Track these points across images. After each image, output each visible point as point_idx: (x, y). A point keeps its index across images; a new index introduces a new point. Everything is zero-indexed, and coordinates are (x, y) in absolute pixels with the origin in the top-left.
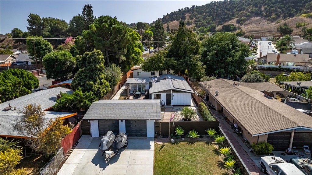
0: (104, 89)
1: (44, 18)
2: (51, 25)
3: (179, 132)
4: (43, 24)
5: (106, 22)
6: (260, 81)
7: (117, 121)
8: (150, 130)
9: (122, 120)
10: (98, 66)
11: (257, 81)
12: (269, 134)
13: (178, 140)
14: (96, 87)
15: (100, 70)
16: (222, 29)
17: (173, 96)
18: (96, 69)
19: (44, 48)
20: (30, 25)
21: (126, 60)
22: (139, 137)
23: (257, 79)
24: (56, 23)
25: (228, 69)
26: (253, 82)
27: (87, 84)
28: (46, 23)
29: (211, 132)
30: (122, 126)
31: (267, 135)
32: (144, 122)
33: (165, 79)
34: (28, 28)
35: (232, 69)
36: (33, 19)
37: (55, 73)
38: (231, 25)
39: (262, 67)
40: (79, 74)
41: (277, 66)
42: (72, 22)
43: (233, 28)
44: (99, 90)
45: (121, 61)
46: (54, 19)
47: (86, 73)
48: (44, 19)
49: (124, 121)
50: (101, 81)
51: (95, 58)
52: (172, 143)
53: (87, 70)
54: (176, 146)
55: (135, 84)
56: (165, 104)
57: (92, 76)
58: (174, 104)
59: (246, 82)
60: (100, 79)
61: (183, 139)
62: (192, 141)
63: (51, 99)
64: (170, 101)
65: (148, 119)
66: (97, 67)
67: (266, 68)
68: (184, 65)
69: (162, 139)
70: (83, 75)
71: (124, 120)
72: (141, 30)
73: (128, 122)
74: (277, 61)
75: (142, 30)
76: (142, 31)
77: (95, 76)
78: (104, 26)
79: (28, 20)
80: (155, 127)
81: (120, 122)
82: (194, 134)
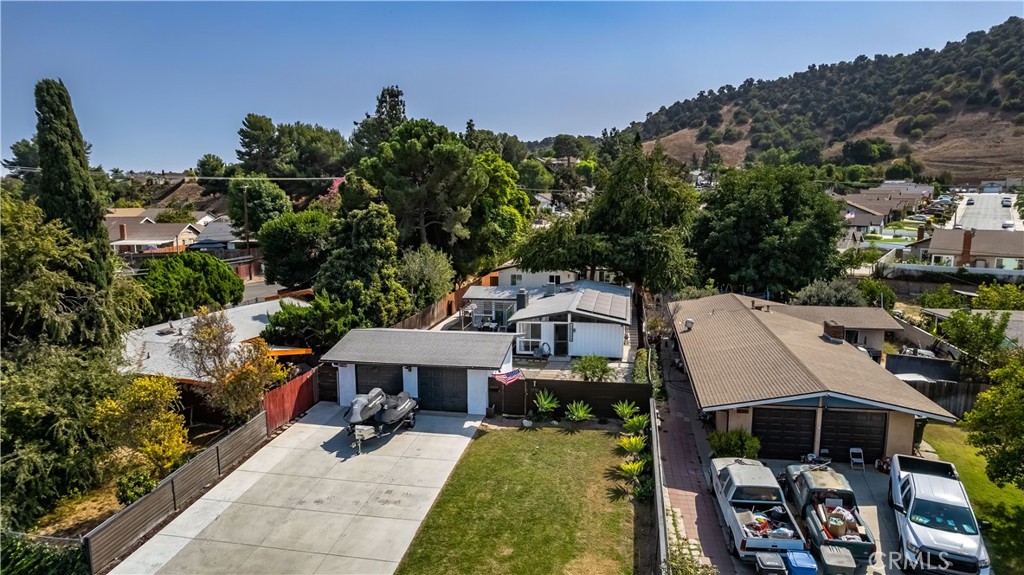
0: (393, 305)
1: (281, 126)
2: (299, 144)
3: (545, 403)
4: (277, 142)
5: (418, 137)
6: (850, 304)
7: (399, 368)
8: (477, 396)
9: (409, 367)
10: (379, 246)
11: (840, 303)
13: (542, 424)
14: (367, 296)
15: (385, 255)
16: (841, 154)
17: (574, 330)
18: (373, 251)
19: (270, 205)
20: (245, 145)
21: (469, 237)
22: (449, 413)
23: (839, 296)
24: (314, 140)
25: (767, 269)
26: (827, 303)
27: (347, 287)
28: (285, 140)
29: (623, 409)
30: (411, 380)
31: (751, 411)
32: (461, 373)
33: (570, 290)
34: (239, 152)
35: (779, 270)
36: (255, 130)
37: (286, 268)
38: (874, 142)
39: (903, 271)
40: (330, 262)
41: (953, 269)
42: (357, 137)
43: (881, 153)
44: (376, 305)
45: (454, 240)
46: (309, 127)
47: (348, 259)
48: (282, 129)
49: (415, 370)
50: (385, 283)
51: (370, 223)
52: (524, 429)
53: (351, 253)
54: (530, 436)
55: (487, 302)
56: (552, 353)
57: (363, 269)
58: (574, 355)
59: (805, 303)
60: (382, 278)
61: (555, 422)
62: (577, 427)
63: (255, 318)
64: (566, 344)
65: (470, 368)
66: (376, 248)
67: (915, 274)
68: (631, 253)
69: (505, 420)
70: (341, 265)
71: (415, 365)
72: (566, 158)
73: (423, 371)
74: (964, 251)
75: (569, 160)
76: (569, 162)
77: (370, 268)
79: (242, 132)
80: (490, 390)
81: (405, 371)
82: (580, 412)
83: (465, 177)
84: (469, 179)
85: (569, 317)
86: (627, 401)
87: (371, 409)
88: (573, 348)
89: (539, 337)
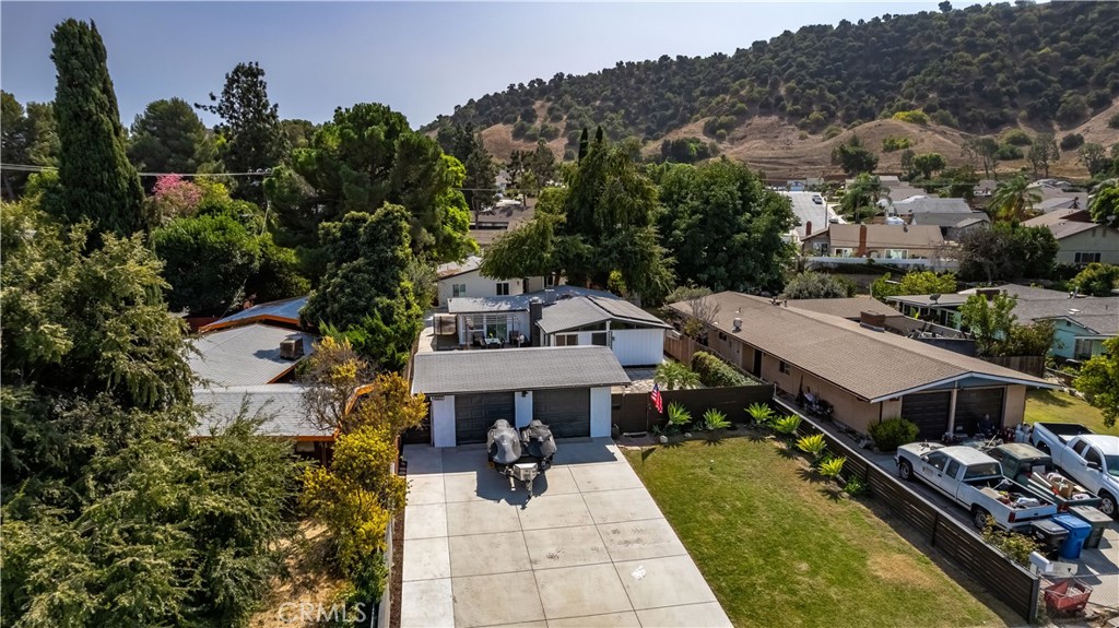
1: (32, 105)
3: (679, 415)
4: (28, 127)
6: (836, 296)
7: (511, 393)
8: (600, 419)
9: (524, 392)
10: (399, 254)
11: (827, 295)
12: (904, 396)
13: (677, 438)
15: (404, 266)
16: (660, 153)
17: (613, 339)
18: (395, 260)
21: (434, 243)
22: (569, 439)
23: (825, 288)
26: (818, 296)
28: (39, 124)
29: (759, 412)
31: (901, 399)
32: (584, 392)
33: (567, 297)
35: (748, 268)
38: (691, 141)
39: (821, 263)
40: (345, 277)
41: (864, 260)
43: (698, 152)
48: (33, 110)
49: (530, 394)
50: (405, 299)
52: (666, 446)
57: (383, 283)
60: (402, 293)
61: (689, 435)
62: (714, 437)
65: (598, 386)
66: (397, 257)
67: (832, 266)
68: (615, 255)
70: (364, 279)
71: (529, 389)
73: (540, 395)
74: (861, 245)
77: (392, 281)
80: (613, 408)
81: (518, 396)
82: (716, 420)
85: (607, 325)
86: (756, 404)
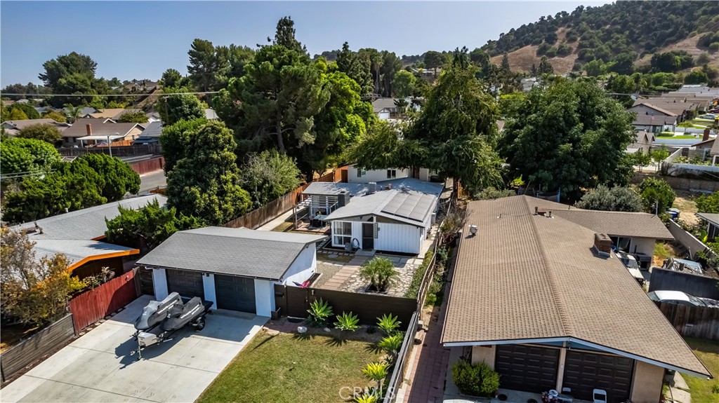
0: (229, 206)
1: (219, 48)
2: (232, 61)
3: (319, 312)
4: (217, 60)
5: (270, 59)
6: (628, 209)
7: (201, 273)
9: (208, 274)
10: (215, 156)
11: (618, 208)
13: (317, 330)
14: (201, 200)
15: (224, 164)
16: (650, 64)
17: (378, 229)
18: (208, 161)
19: (187, 110)
20: (193, 62)
21: (313, 143)
23: (618, 201)
24: (243, 58)
25: (561, 173)
27: (186, 192)
28: (222, 58)
29: (386, 323)
30: (209, 285)
32: (250, 280)
33: (388, 189)
34: (189, 67)
35: (571, 174)
36: (200, 51)
44: (210, 207)
45: (301, 144)
46: (240, 48)
47: (189, 168)
48: (219, 50)
49: (212, 276)
50: (222, 187)
51: (206, 137)
52: (297, 335)
53: (192, 163)
54: (298, 345)
56: (361, 247)
57: (202, 176)
58: (380, 249)
59: (587, 207)
60: (220, 183)
61: (327, 330)
62: (340, 338)
64: (372, 240)
66: (212, 158)
69: (288, 323)
71: (212, 273)
72: (433, 69)
73: (219, 278)
75: (435, 70)
76: (436, 72)
77: (207, 175)
78: (263, 68)
79: (190, 53)
80: (275, 295)
81: (204, 277)
82: (348, 323)
83: (309, 93)
84: (312, 95)
85: (375, 218)
86: (390, 315)
87: (159, 315)
88: (379, 244)
89: (350, 234)
